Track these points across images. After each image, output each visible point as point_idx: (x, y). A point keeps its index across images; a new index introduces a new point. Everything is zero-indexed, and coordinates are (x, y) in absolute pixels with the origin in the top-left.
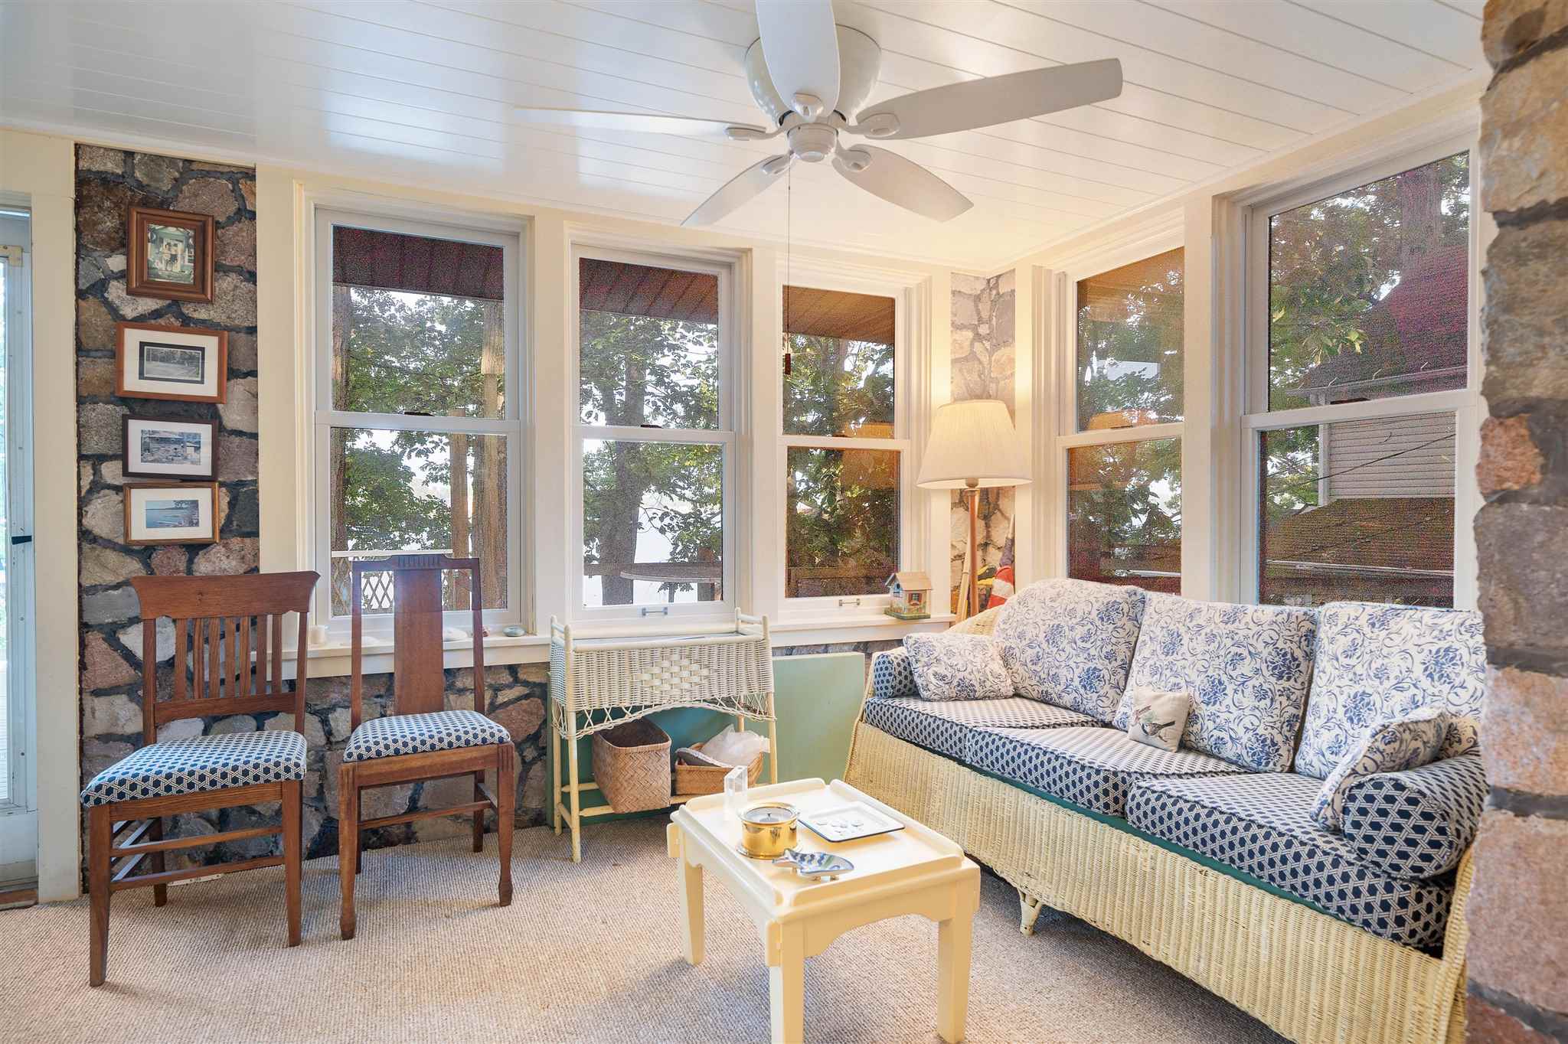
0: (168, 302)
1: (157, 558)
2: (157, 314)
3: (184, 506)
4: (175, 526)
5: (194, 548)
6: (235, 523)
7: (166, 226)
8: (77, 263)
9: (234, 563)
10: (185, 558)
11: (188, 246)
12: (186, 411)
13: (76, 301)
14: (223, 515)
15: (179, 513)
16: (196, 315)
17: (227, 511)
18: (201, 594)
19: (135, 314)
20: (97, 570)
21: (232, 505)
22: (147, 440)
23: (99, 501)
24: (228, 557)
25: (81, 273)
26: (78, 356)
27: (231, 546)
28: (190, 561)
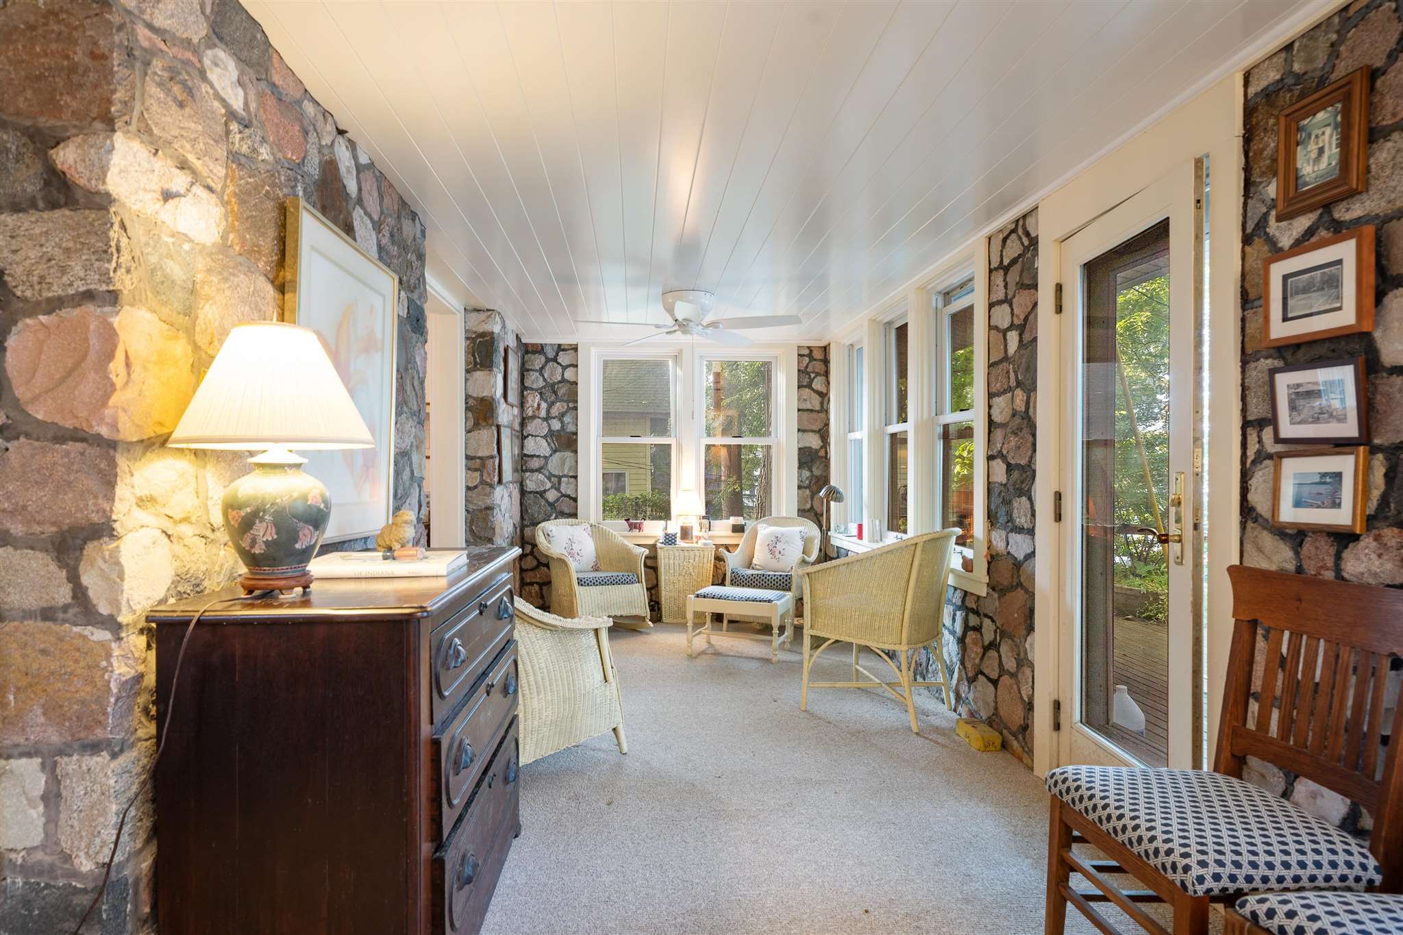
0: (1319, 211)
1: (1308, 547)
2: (1310, 232)
3: (1328, 480)
4: (1319, 507)
5: (1343, 538)
6: (1392, 506)
7: (1315, 114)
8: (1245, 204)
9: (1389, 566)
10: (1332, 551)
11: (1336, 128)
12: (1333, 351)
13: (1243, 247)
14: (1376, 494)
15: (1322, 489)
16: (1348, 217)
17: (1382, 487)
18: (1300, 600)
19: (1291, 242)
20: (1255, 554)
21: (1390, 477)
22: (1293, 396)
23: (1260, 473)
24: (1380, 556)
25: (1249, 214)
26: (1244, 308)
27: (1385, 540)
28: (1338, 557)
